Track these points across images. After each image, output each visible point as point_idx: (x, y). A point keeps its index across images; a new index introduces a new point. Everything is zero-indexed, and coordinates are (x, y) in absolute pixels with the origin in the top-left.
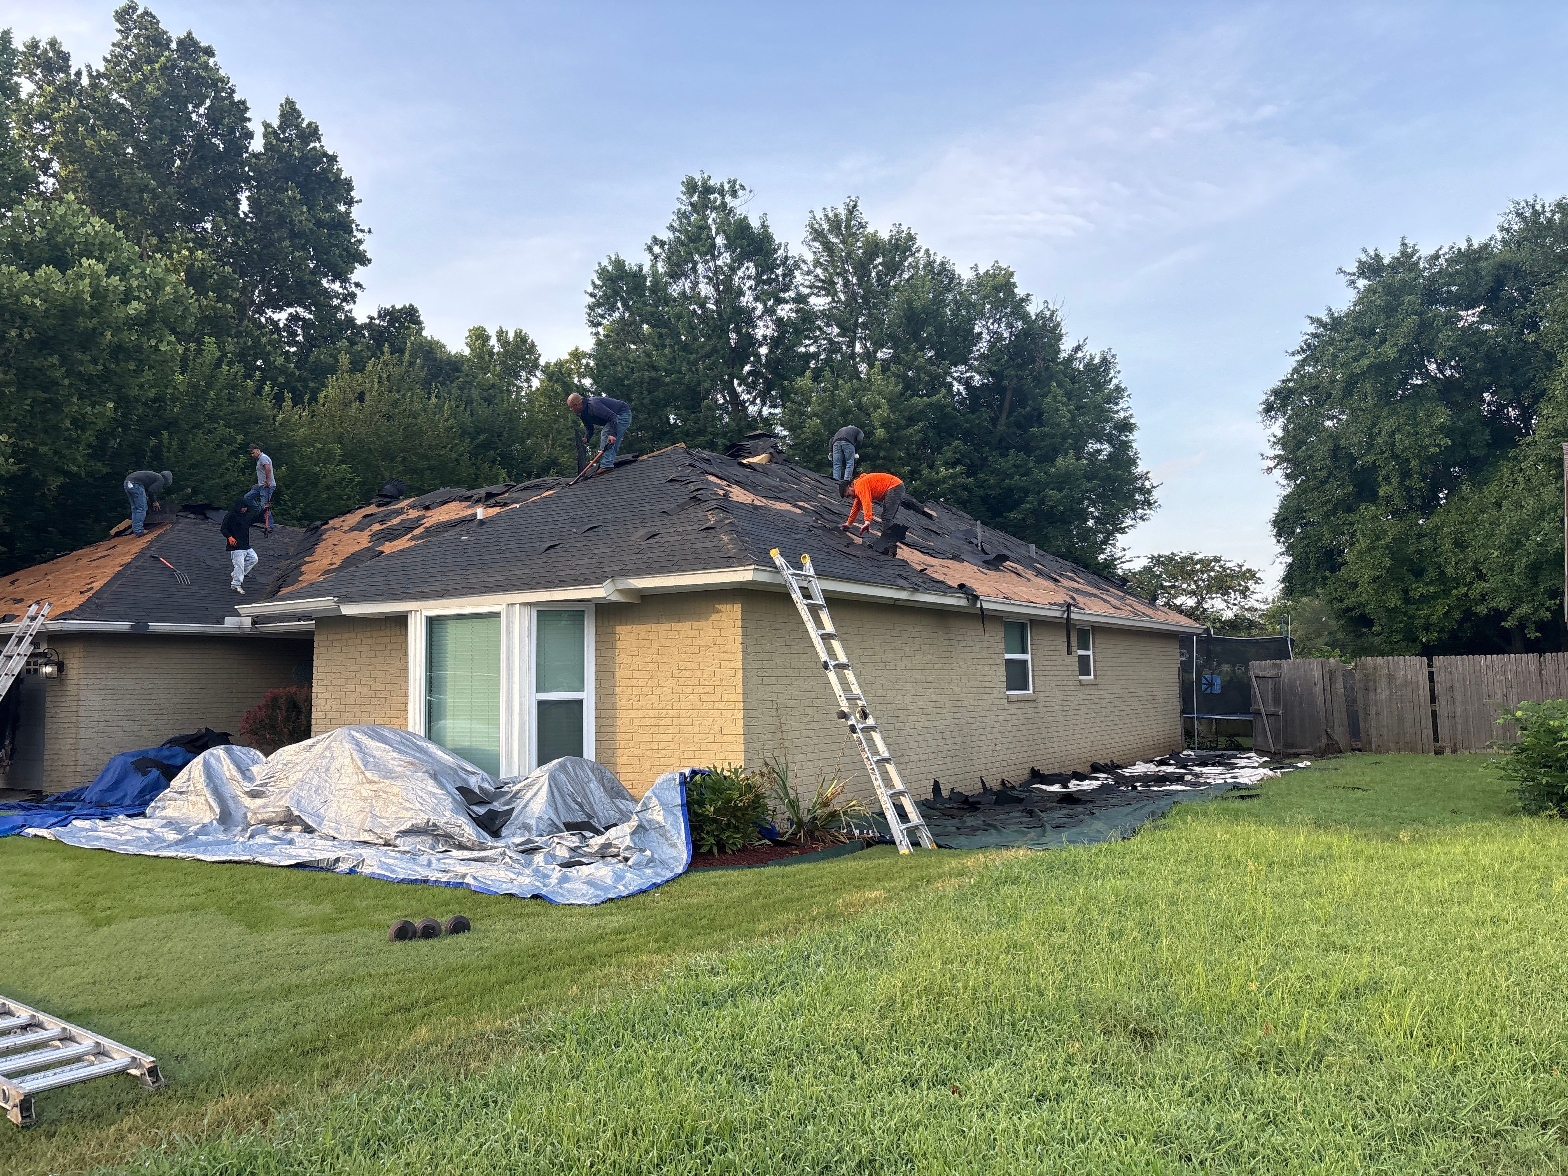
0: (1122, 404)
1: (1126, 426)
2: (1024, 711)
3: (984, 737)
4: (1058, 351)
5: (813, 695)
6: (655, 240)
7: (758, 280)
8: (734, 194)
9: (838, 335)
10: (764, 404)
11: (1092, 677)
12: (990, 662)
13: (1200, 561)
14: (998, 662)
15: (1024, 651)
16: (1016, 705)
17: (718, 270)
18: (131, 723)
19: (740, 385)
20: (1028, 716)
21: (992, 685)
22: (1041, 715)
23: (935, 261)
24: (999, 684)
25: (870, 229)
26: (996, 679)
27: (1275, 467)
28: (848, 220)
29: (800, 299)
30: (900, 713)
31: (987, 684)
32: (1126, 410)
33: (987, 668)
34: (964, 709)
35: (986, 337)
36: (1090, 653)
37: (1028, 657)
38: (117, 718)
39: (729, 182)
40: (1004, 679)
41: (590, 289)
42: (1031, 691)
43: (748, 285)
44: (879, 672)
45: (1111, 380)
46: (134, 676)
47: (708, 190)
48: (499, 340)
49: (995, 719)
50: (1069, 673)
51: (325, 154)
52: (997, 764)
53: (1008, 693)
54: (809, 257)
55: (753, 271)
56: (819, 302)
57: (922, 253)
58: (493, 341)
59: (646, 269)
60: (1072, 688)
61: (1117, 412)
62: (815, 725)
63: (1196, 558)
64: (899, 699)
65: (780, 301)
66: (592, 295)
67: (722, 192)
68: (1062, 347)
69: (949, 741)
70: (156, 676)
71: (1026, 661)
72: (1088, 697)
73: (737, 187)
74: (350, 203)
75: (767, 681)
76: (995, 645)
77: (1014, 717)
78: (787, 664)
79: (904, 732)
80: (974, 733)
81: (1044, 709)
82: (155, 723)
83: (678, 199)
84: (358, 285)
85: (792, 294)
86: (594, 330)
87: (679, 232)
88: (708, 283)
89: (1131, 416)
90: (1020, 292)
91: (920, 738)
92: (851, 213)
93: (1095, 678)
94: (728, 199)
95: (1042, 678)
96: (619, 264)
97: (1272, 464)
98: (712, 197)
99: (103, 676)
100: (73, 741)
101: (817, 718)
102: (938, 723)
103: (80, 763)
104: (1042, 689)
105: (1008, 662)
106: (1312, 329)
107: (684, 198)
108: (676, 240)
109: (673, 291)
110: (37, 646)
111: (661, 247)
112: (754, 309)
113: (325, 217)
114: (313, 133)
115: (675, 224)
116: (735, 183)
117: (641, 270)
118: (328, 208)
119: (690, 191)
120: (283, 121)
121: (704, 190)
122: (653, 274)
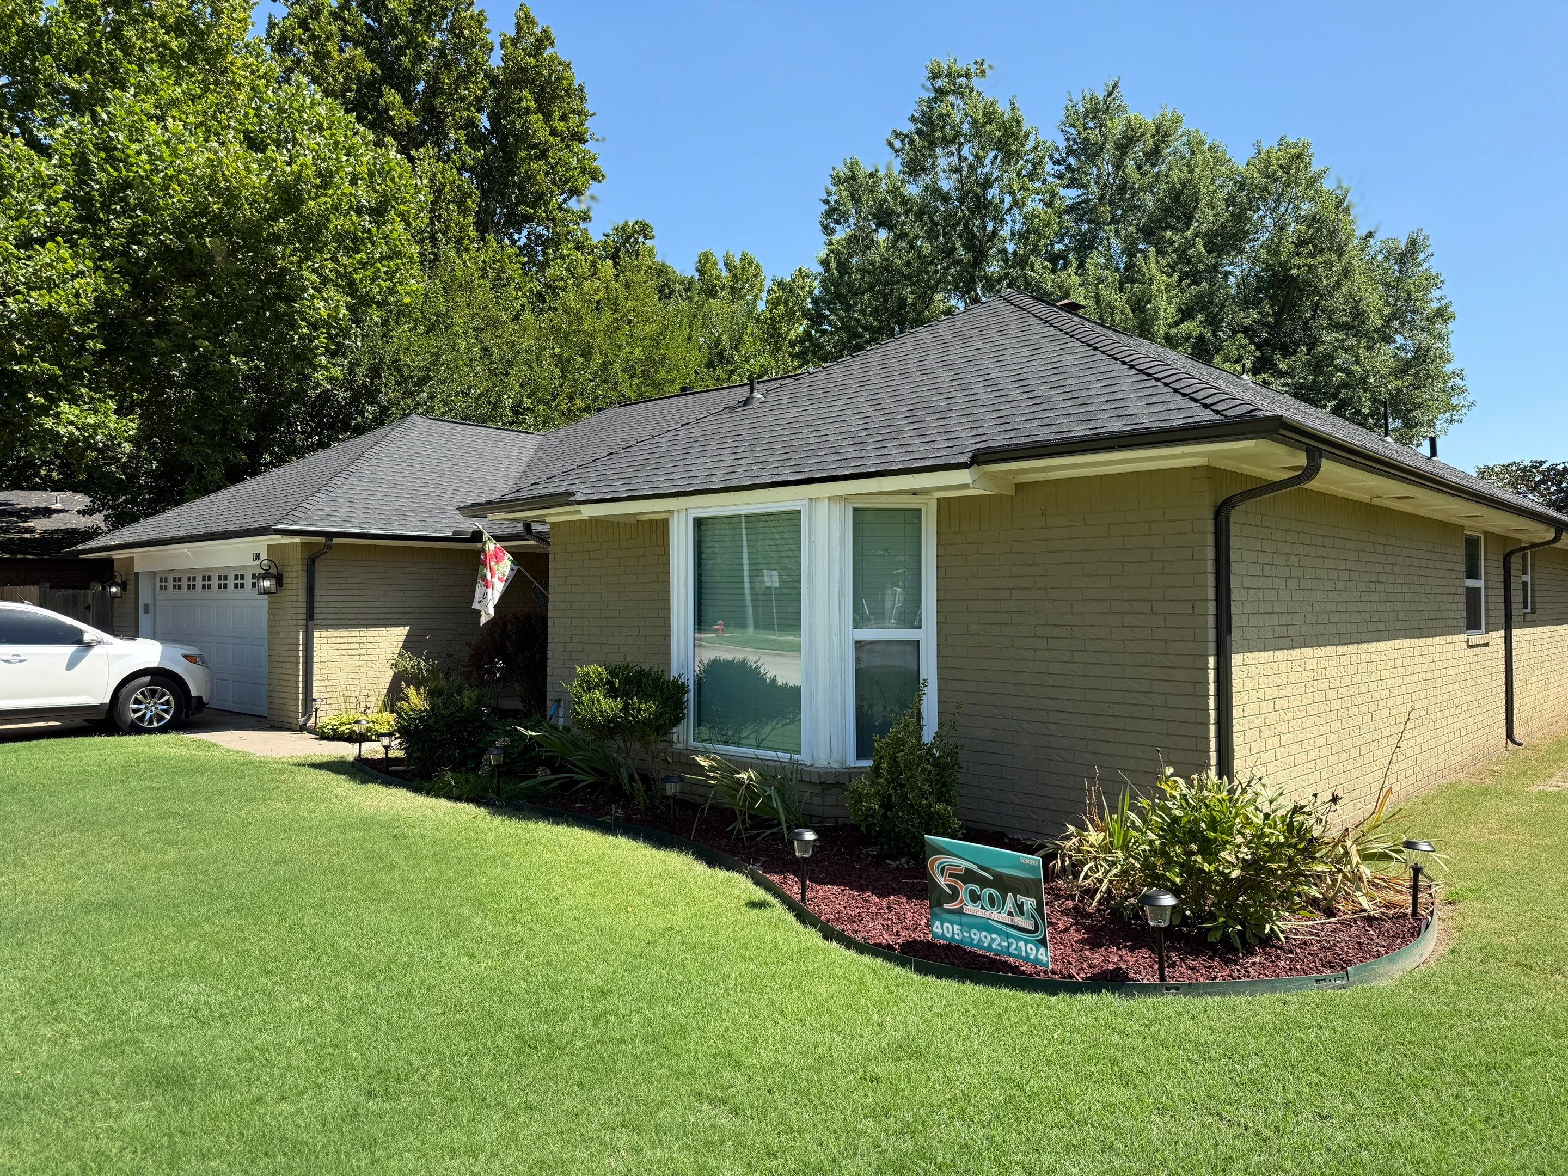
2: (1479, 658)
3: (1447, 697)
6: (897, 135)
8: (982, 74)
23: (1204, 144)
25: (1132, 112)
28: (1107, 103)
32: (1440, 299)
37: (1480, 583)
40: (1464, 614)
41: (824, 197)
45: (1421, 264)
47: (952, 76)
48: (726, 264)
49: (1456, 670)
51: (560, 61)
54: (1063, 144)
56: (1071, 195)
58: (721, 265)
59: (882, 171)
61: (1433, 300)
66: (826, 202)
67: (968, 75)
71: (1479, 589)
73: (985, 66)
77: (1472, 667)
81: (1496, 655)
82: (382, 646)
83: (923, 86)
84: (593, 198)
86: (827, 239)
87: (922, 123)
88: (949, 179)
89: (1448, 305)
92: (1110, 95)
94: (976, 82)
96: (854, 165)
98: (958, 80)
104: (1494, 627)
107: (928, 84)
108: (919, 132)
109: (913, 190)
110: (257, 557)
111: (903, 141)
112: (1002, 201)
113: (560, 126)
114: (544, 40)
115: (916, 115)
116: (982, 64)
117: (877, 171)
118: (564, 118)
119: (935, 76)
120: (519, 29)
121: (949, 74)
122: (888, 176)
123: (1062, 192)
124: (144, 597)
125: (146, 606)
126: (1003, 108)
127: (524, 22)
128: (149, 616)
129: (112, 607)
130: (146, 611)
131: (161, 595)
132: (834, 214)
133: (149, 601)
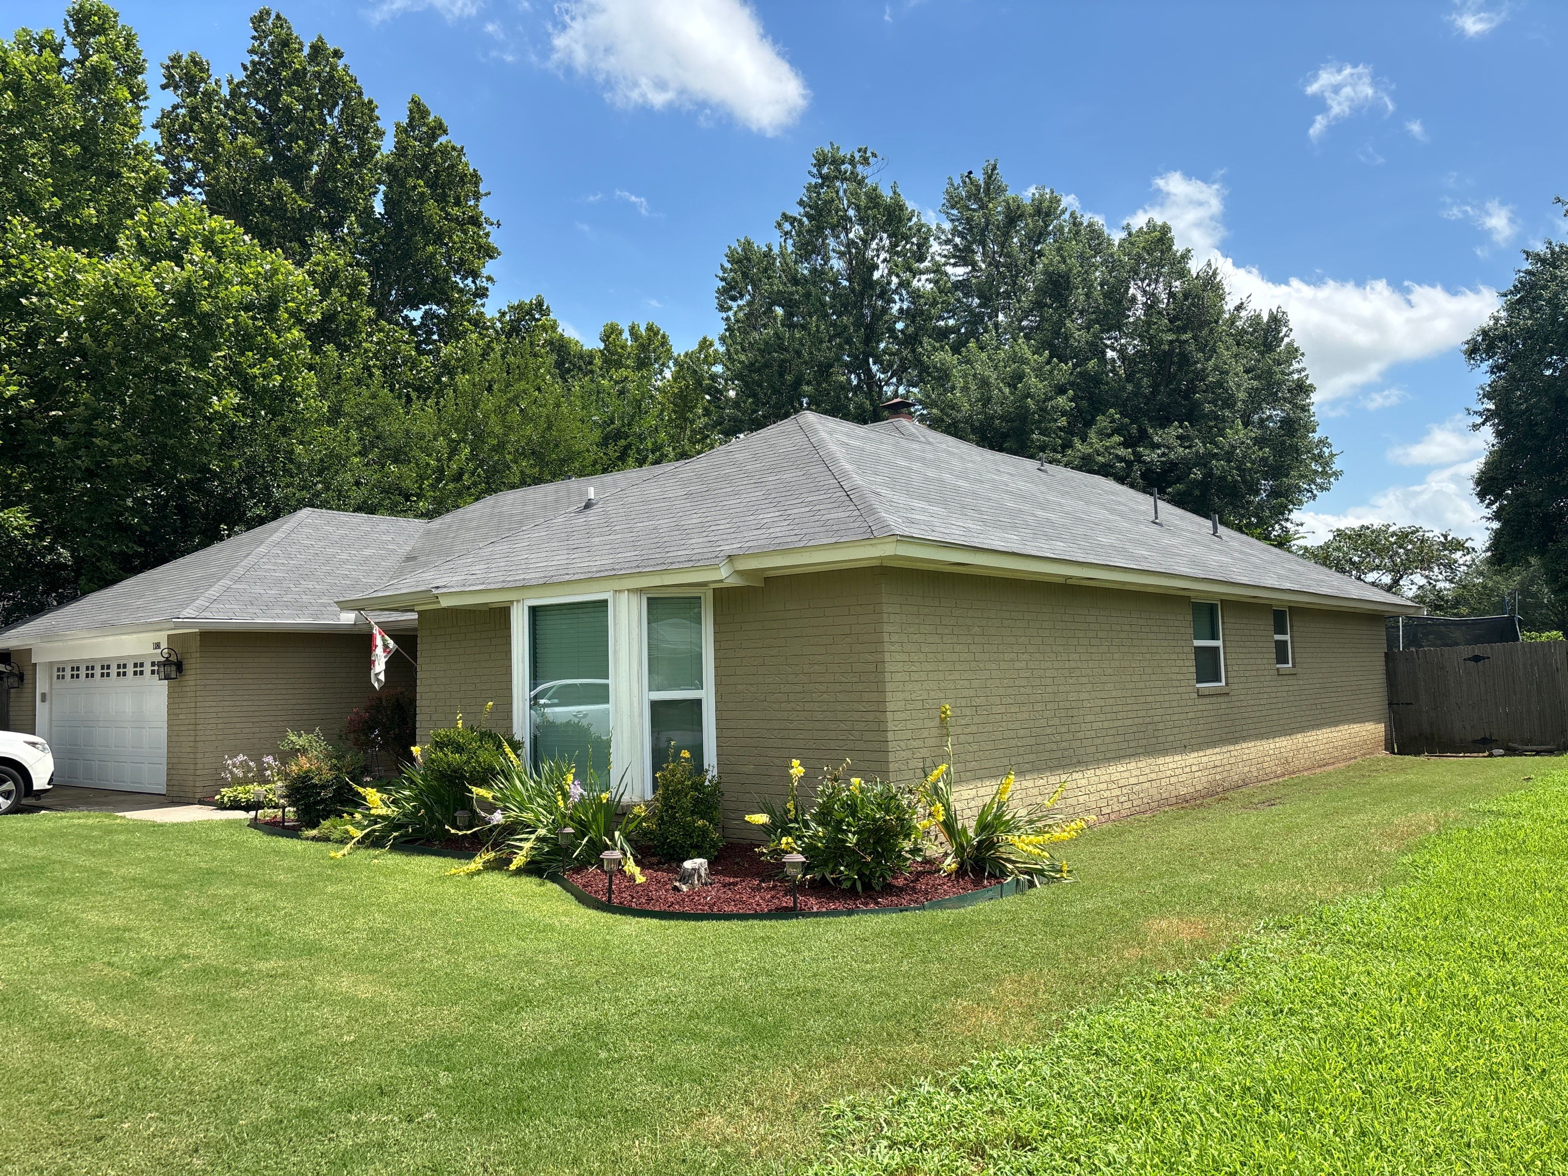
0: (1296, 366)
1: (1302, 388)
2: (1216, 706)
3: (1171, 738)
4: (1221, 312)
5: (972, 693)
6: (785, 217)
7: (892, 250)
8: (865, 161)
9: (980, 306)
10: (900, 382)
11: (1290, 665)
12: (1177, 650)
13: (1393, 534)
14: (1186, 650)
15: (1214, 637)
16: (1207, 700)
17: (851, 243)
18: (251, 725)
19: (875, 363)
20: (1221, 712)
21: (1180, 677)
22: (1236, 710)
23: (1082, 224)
24: (1188, 676)
25: (1010, 194)
26: (1184, 670)
27: (1483, 424)
28: (988, 185)
29: (937, 269)
30: (1075, 712)
31: (1174, 677)
32: (1299, 371)
33: (1174, 656)
34: (1149, 706)
35: (1140, 298)
36: (1287, 638)
37: (1219, 643)
38: (236, 720)
39: (859, 151)
40: (1194, 669)
41: (721, 274)
42: (1223, 683)
43: (882, 257)
44: (1049, 664)
45: (1282, 339)
46: (254, 676)
47: (837, 162)
48: (632, 334)
49: (1184, 716)
50: (1265, 661)
51: (454, 148)
52: (1188, 770)
53: (1199, 685)
54: (947, 226)
55: (886, 242)
56: (958, 272)
57: (1067, 216)
58: (626, 335)
59: (776, 250)
60: (1269, 678)
61: (1292, 373)
62: (974, 729)
63: (1391, 530)
64: (1073, 696)
65: (915, 273)
66: (722, 279)
67: (852, 162)
68: (1226, 308)
69: (1132, 744)
70: (275, 676)
71: (1218, 648)
72: (1286, 688)
73: (869, 154)
74: (477, 196)
75: (915, 676)
76: (1182, 630)
77: (1205, 713)
78: (940, 657)
79: (1080, 735)
80: (1160, 733)
81: (1239, 704)
82: (274, 724)
83: (809, 172)
84: (489, 279)
85: (927, 264)
86: (724, 315)
87: (810, 207)
88: (839, 258)
89: (1307, 376)
90: (1178, 247)
91: (1099, 741)
92: (990, 177)
93: (1294, 666)
94: (860, 168)
95: (1236, 668)
96: (748, 245)
97: (1479, 420)
98: (843, 167)
99: (221, 676)
100: (192, 744)
101: (976, 719)
102: (1120, 723)
103: (199, 766)
104: (1235, 680)
105: (1198, 649)
106: (1527, 266)
107: (815, 171)
108: (807, 215)
109: (804, 269)
110: (157, 646)
111: (792, 224)
112: (889, 283)
113: (455, 211)
114: (439, 128)
115: (805, 199)
116: (865, 152)
117: (770, 250)
118: (458, 203)
119: (820, 164)
120: (412, 119)
121: (834, 162)
122: (782, 254)
123: (949, 269)
124: (42, 685)
125: (44, 696)
126: (887, 194)
127: (418, 111)
128: (47, 705)
129: (8, 698)
130: (43, 699)
131: (58, 685)
132: (730, 291)
133: (46, 690)
